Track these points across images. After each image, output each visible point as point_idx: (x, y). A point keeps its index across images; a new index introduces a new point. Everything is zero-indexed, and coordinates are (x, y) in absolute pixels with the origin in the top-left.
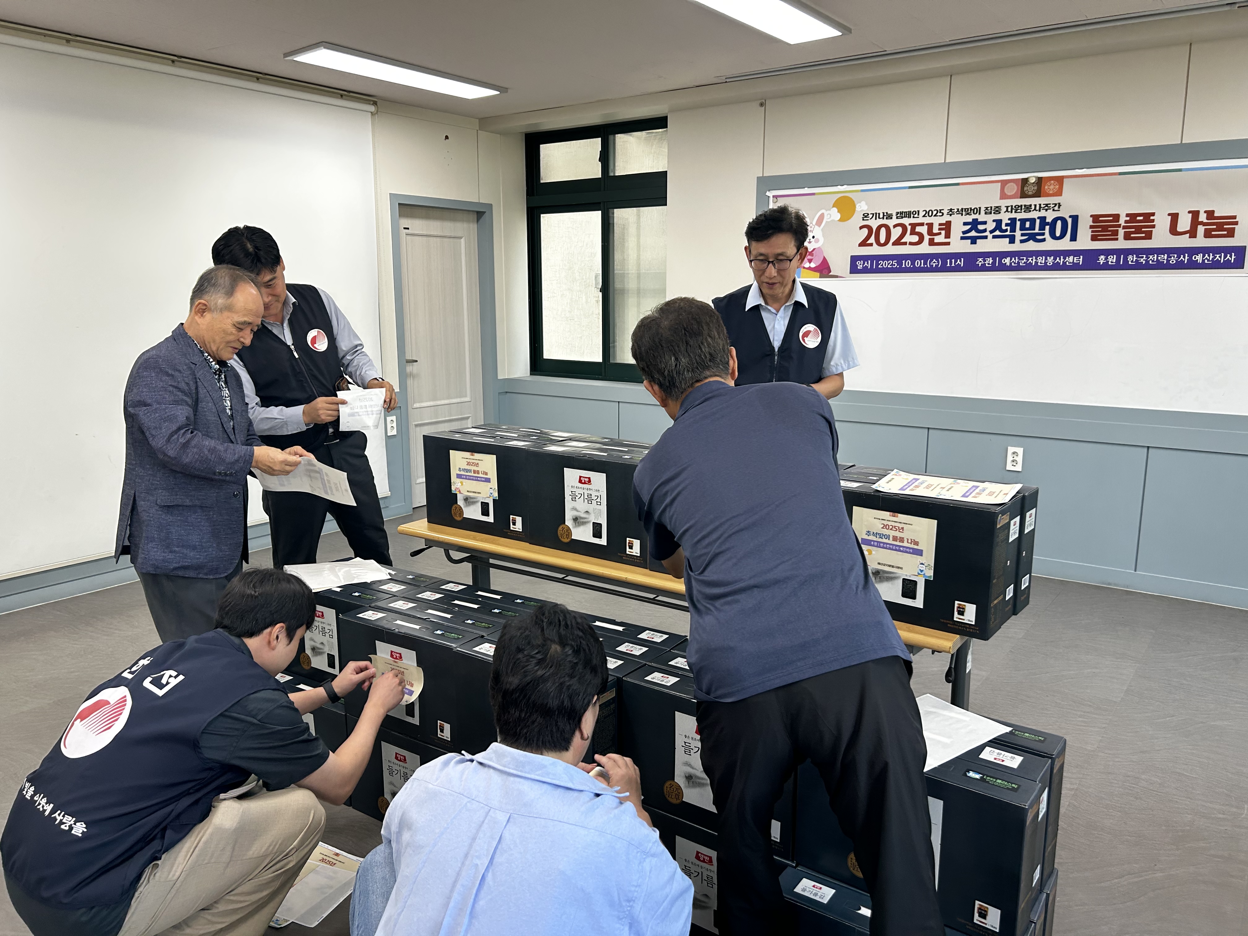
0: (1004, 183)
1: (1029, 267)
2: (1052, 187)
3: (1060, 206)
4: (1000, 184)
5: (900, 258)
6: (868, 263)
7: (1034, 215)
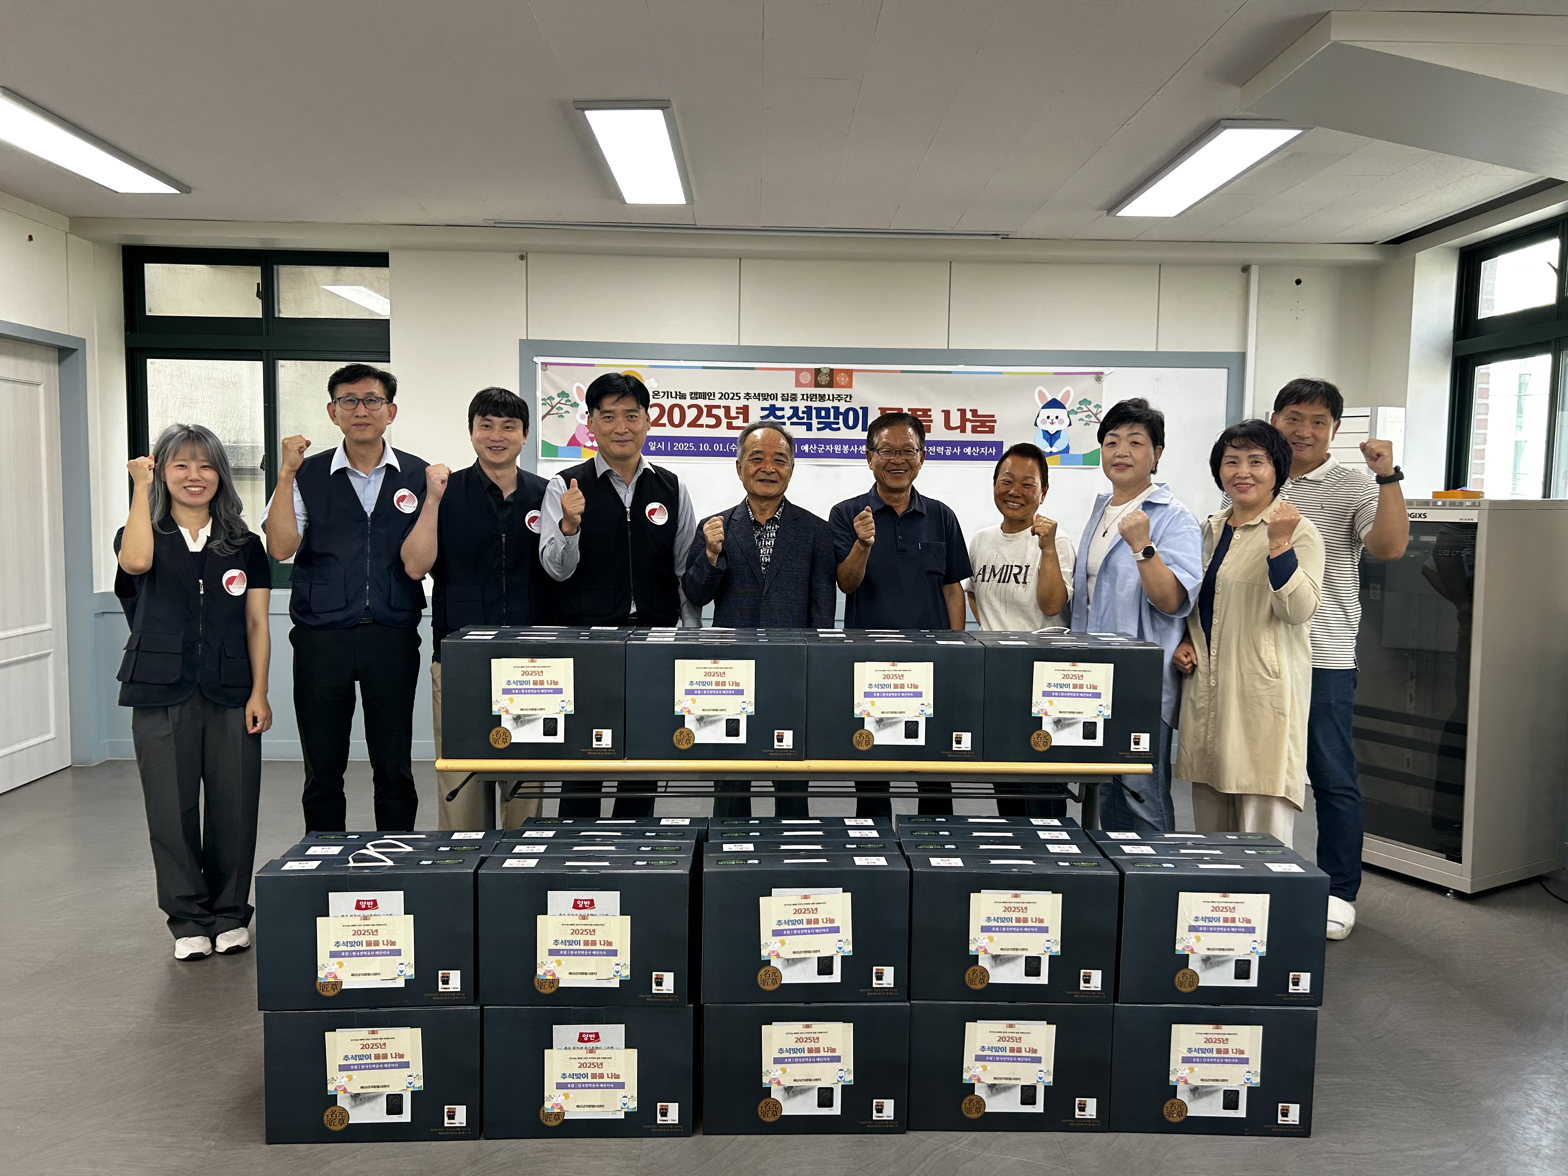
0: (798, 371)
1: (826, 455)
2: (843, 379)
3: (851, 397)
4: (794, 372)
5: (697, 441)
6: (661, 445)
7: (828, 404)
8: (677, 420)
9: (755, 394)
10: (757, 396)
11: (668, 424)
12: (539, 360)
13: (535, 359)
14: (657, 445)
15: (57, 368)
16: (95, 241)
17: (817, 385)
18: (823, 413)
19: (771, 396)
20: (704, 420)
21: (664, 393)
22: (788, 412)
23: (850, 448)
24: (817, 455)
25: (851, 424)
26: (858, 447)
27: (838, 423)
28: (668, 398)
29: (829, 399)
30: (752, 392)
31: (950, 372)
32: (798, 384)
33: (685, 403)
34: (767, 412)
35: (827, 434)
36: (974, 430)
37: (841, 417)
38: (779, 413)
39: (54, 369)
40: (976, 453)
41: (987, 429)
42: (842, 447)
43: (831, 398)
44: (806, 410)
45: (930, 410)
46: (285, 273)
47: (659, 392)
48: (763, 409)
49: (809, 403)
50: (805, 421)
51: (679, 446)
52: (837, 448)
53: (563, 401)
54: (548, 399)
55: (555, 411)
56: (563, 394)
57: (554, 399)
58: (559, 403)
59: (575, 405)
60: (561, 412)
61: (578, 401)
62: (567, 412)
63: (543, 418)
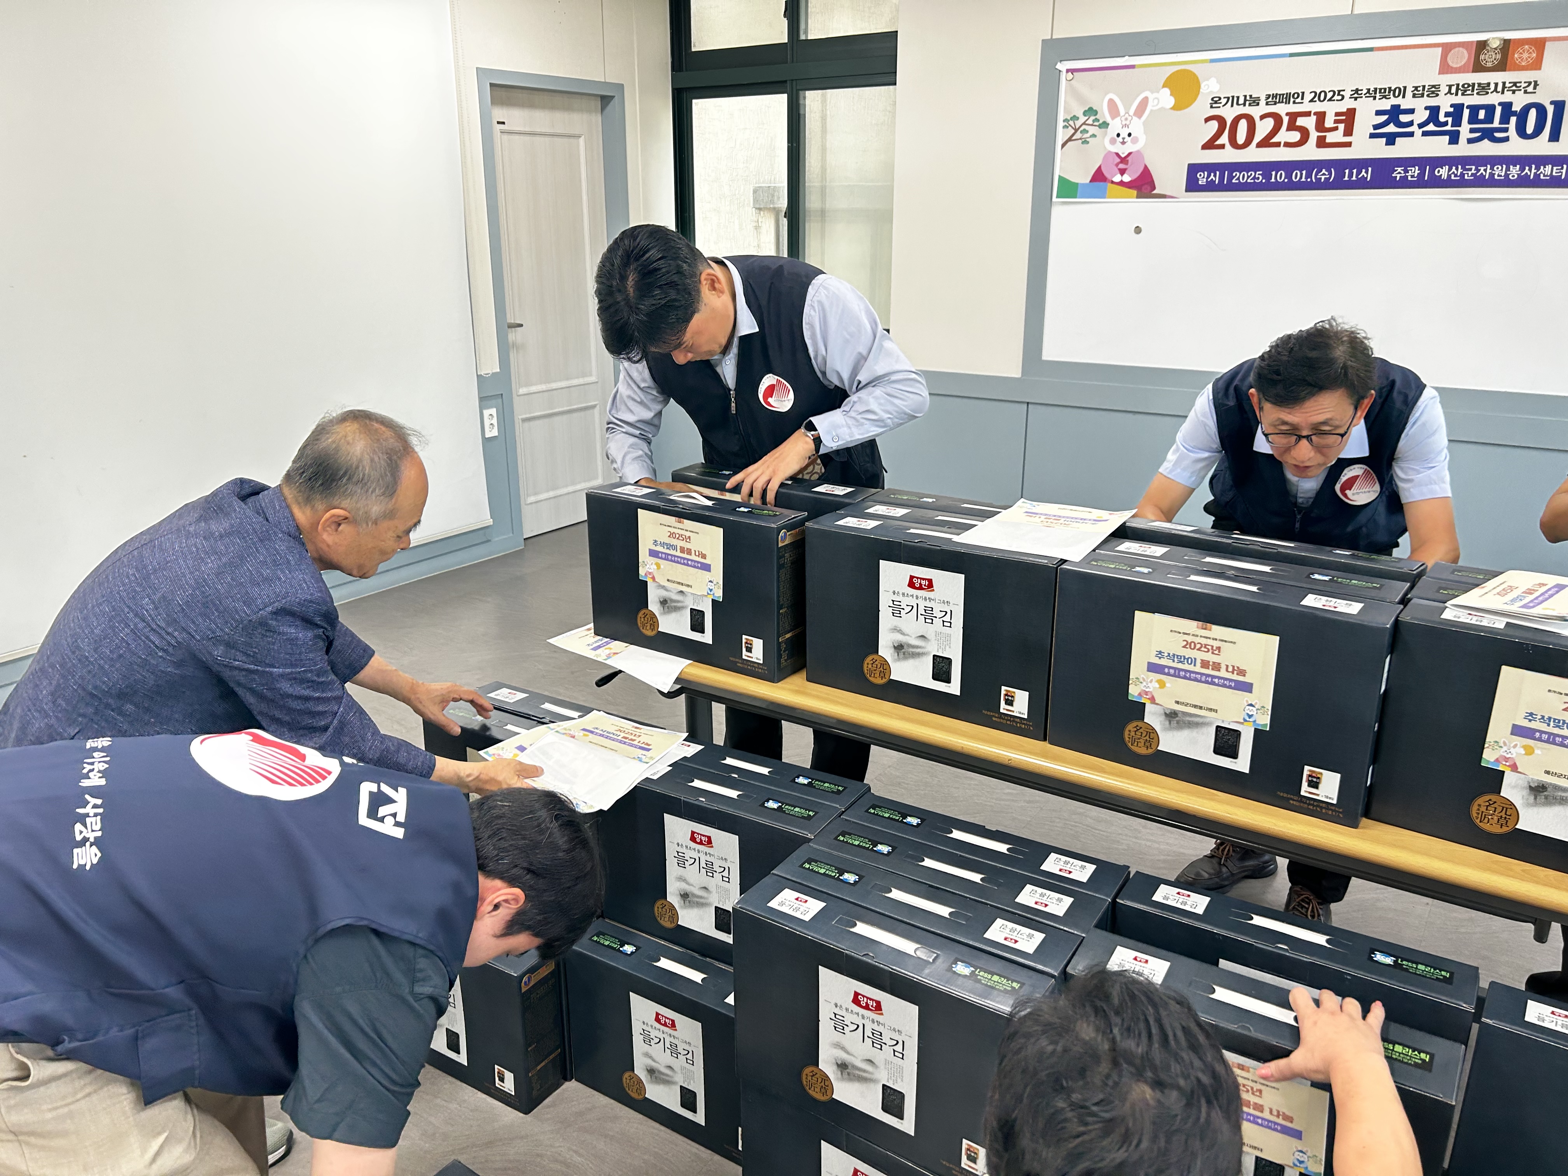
0: (1447, 48)
1: (1479, 182)
2: (1525, 55)
3: (1536, 84)
4: (1440, 49)
5: (1267, 167)
6: (1215, 176)
7: (1493, 99)
8: (1241, 138)
9: (1369, 90)
10: (1372, 94)
11: (1228, 146)
12: (1062, 66)
13: (1059, 66)
14: (1209, 176)
15: (599, 116)
17: (1478, 67)
18: (1482, 114)
19: (1395, 91)
20: (1284, 136)
21: (1228, 98)
22: (1422, 115)
23: (1522, 170)
24: (1461, 183)
25: (1530, 129)
26: (1538, 168)
27: (1506, 130)
28: (1232, 106)
29: (1496, 90)
30: (1364, 88)
32: (1445, 68)
33: (1256, 112)
34: (1384, 118)
35: (1486, 148)
37: (1513, 120)
38: (1404, 118)
39: (596, 118)
42: (1508, 169)
43: (1500, 88)
44: (1452, 110)
47: (1220, 98)
48: (1379, 113)
49: (1459, 99)
50: (1448, 128)
51: (1240, 177)
52: (1499, 172)
53: (1090, 122)
54: (1071, 119)
55: (1078, 135)
56: (1091, 112)
57: (1078, 118)
58: (1084, 124)
60: (1086, 136)
62: (1094, 136)
63: (1063, 146)
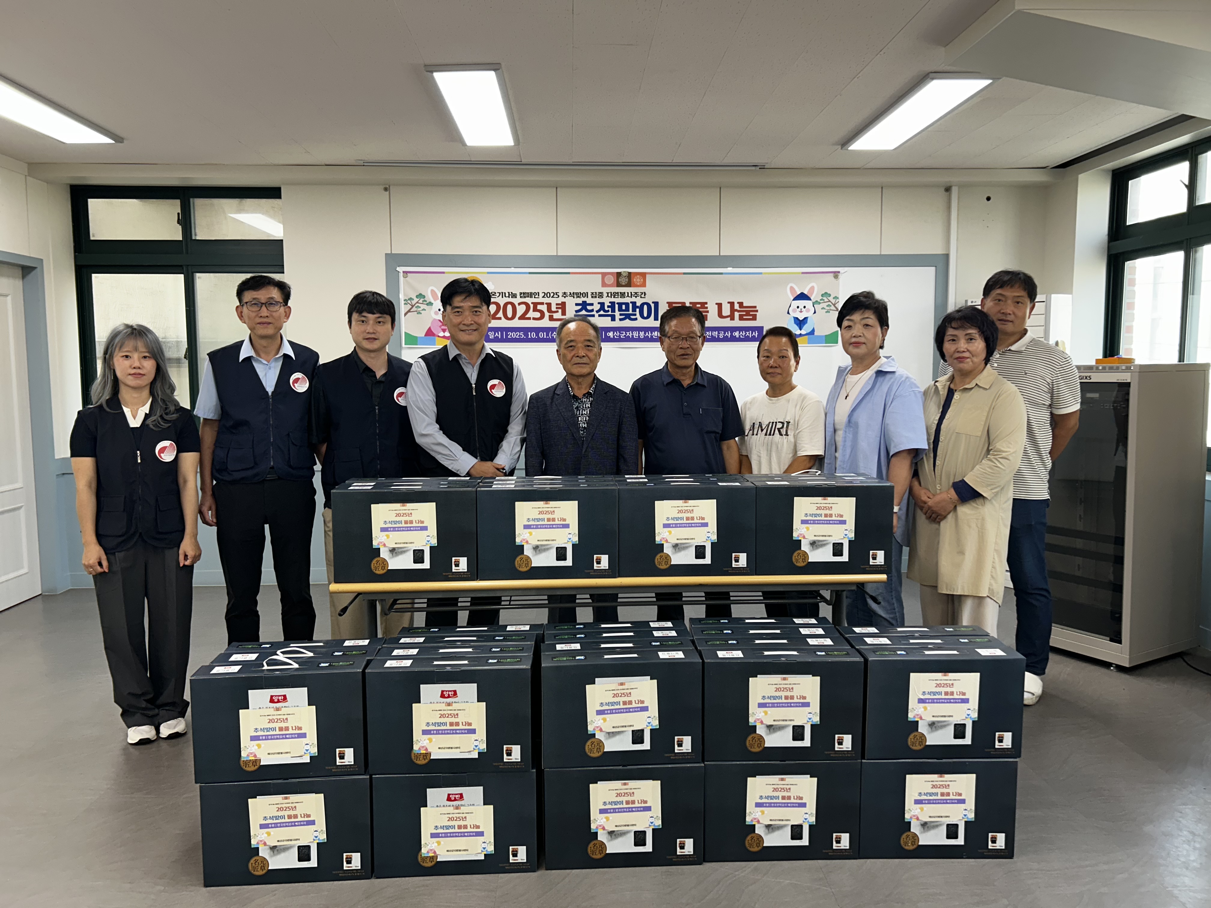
0: (604, 275)
1: (627, 339)
2: (638, 280)
3: (645, 294)
4: (601, 275)
5: (526, 330)
6: (498, 334)
7: (627, 300)
8: (510, 315)
9: (570, 293)
10: (572, 295)
11: (503, 318)
12: (401, 269)
13: (398, 269)
14: (495, 334)
15: (21, 282)
16: (48, 182)
17: (619, 285)
18: (624, 307)
19: (583, 294)
20: (531, 314)
21: (500, 293)
22: (597, 307)
23: (645, 333)
24: (619, 340)
25: (645, 315)
26: (652, 333)
27: (635, 315)
28: (502, 297)
29: (628, 296)
30: (568, 292)
31: (721, 274)
32: (604, 285)
33: (516, 301)
34: (580, 307)
35: (627, 323)
36: (741, 318)
37: (638, 310)
38: (589, 308)
39: (18, 283)
40: (742, 336)
41: (751, 317)
42: (639, 333)
43: (630, 295)
44: (610, 304)
45: (706, 303)
46: (199, 205)
47: (495, 293)
48: (577, 305)
49: (613, 300)
50: (610, 313)
51: (512, 335)
52: (636, 334)
53: (421, 301)
54: (409, 299)
55: (414, 309)
56: (420, 296)
57: (413, 299)
58: (417, 302)
59: (430, 304)
60: (419, 309)
61: (433, 301)
62: (424, 310)
63: (405, 314)
